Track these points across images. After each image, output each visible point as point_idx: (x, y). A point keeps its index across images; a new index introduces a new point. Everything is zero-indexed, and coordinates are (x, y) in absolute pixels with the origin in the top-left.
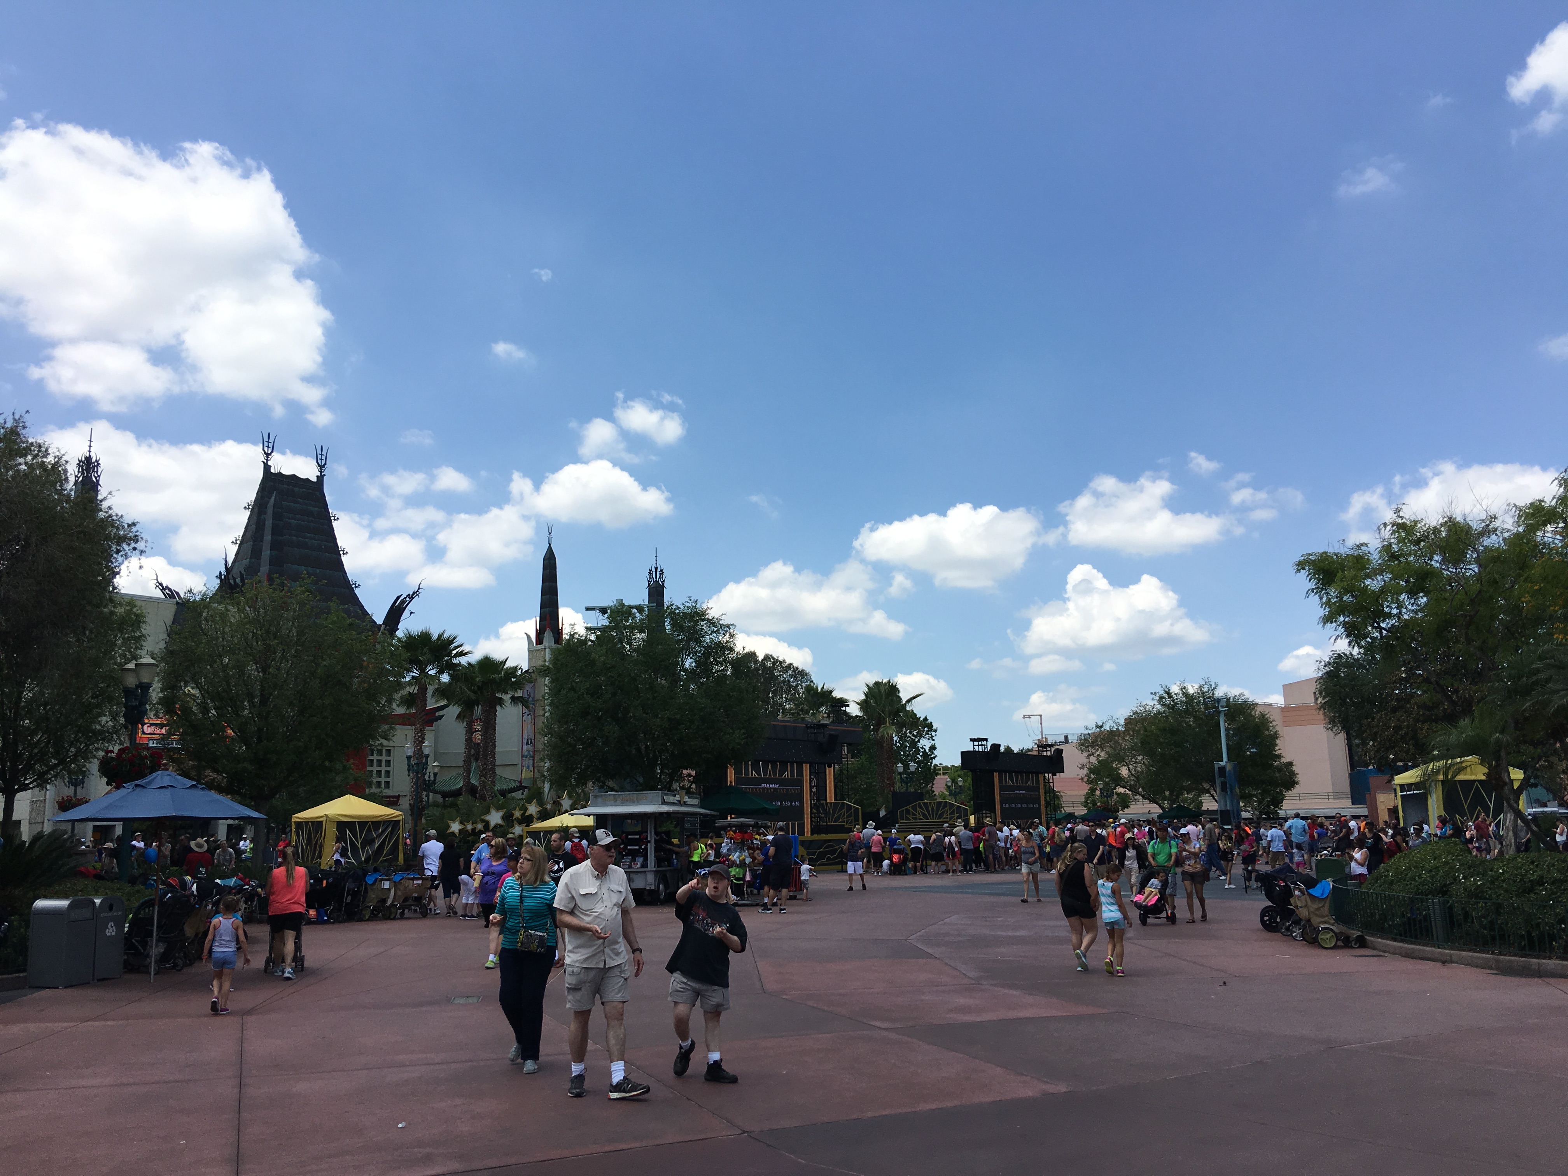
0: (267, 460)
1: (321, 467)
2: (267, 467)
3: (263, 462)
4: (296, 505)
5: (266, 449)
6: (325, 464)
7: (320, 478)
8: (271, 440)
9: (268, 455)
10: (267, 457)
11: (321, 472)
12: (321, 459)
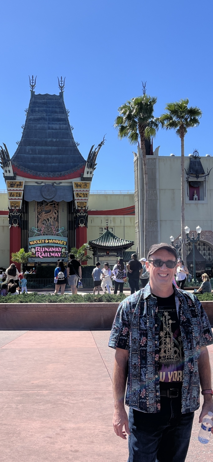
0: (33, 89)
2: (33, 93)
3: (31, 90)
5: (32, 84)
6: (64, 86)
7: (61, 94)
8: (34, 79)
11: (62, 90)
12: (62, 83)
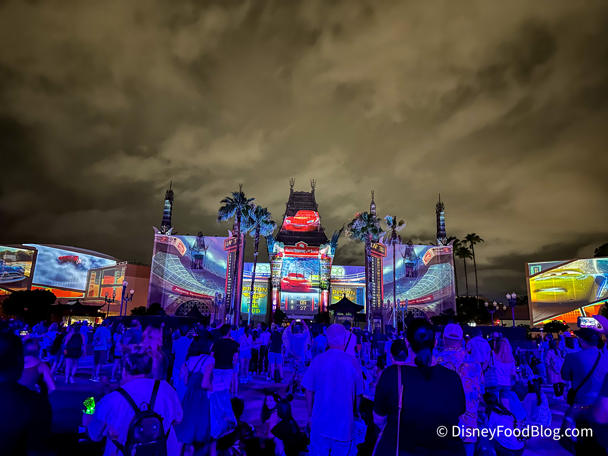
1: (313, 187)
2: (292, 190)
3: (290, 189)
4: (303, 203)
5: (291, 184)
6: (315, 186)
7: (313, 191)
8: (293, 180)
9: (292, 186)
10: (292, 187)
11: (313, 189)
12: (313, 184)
